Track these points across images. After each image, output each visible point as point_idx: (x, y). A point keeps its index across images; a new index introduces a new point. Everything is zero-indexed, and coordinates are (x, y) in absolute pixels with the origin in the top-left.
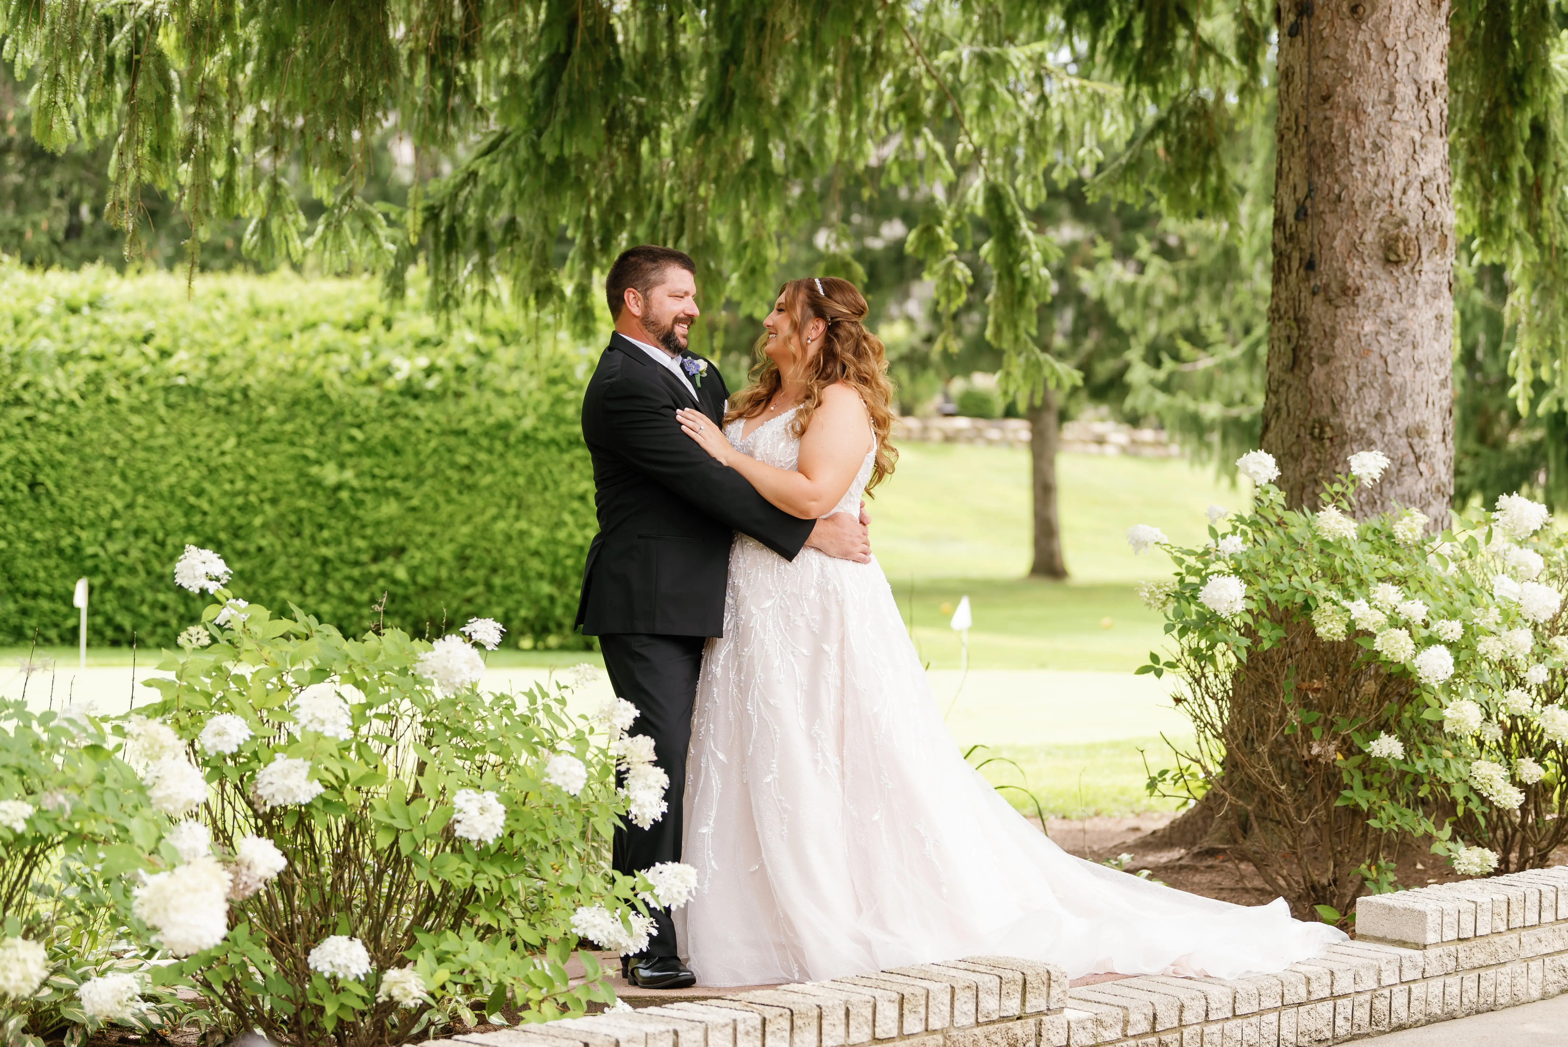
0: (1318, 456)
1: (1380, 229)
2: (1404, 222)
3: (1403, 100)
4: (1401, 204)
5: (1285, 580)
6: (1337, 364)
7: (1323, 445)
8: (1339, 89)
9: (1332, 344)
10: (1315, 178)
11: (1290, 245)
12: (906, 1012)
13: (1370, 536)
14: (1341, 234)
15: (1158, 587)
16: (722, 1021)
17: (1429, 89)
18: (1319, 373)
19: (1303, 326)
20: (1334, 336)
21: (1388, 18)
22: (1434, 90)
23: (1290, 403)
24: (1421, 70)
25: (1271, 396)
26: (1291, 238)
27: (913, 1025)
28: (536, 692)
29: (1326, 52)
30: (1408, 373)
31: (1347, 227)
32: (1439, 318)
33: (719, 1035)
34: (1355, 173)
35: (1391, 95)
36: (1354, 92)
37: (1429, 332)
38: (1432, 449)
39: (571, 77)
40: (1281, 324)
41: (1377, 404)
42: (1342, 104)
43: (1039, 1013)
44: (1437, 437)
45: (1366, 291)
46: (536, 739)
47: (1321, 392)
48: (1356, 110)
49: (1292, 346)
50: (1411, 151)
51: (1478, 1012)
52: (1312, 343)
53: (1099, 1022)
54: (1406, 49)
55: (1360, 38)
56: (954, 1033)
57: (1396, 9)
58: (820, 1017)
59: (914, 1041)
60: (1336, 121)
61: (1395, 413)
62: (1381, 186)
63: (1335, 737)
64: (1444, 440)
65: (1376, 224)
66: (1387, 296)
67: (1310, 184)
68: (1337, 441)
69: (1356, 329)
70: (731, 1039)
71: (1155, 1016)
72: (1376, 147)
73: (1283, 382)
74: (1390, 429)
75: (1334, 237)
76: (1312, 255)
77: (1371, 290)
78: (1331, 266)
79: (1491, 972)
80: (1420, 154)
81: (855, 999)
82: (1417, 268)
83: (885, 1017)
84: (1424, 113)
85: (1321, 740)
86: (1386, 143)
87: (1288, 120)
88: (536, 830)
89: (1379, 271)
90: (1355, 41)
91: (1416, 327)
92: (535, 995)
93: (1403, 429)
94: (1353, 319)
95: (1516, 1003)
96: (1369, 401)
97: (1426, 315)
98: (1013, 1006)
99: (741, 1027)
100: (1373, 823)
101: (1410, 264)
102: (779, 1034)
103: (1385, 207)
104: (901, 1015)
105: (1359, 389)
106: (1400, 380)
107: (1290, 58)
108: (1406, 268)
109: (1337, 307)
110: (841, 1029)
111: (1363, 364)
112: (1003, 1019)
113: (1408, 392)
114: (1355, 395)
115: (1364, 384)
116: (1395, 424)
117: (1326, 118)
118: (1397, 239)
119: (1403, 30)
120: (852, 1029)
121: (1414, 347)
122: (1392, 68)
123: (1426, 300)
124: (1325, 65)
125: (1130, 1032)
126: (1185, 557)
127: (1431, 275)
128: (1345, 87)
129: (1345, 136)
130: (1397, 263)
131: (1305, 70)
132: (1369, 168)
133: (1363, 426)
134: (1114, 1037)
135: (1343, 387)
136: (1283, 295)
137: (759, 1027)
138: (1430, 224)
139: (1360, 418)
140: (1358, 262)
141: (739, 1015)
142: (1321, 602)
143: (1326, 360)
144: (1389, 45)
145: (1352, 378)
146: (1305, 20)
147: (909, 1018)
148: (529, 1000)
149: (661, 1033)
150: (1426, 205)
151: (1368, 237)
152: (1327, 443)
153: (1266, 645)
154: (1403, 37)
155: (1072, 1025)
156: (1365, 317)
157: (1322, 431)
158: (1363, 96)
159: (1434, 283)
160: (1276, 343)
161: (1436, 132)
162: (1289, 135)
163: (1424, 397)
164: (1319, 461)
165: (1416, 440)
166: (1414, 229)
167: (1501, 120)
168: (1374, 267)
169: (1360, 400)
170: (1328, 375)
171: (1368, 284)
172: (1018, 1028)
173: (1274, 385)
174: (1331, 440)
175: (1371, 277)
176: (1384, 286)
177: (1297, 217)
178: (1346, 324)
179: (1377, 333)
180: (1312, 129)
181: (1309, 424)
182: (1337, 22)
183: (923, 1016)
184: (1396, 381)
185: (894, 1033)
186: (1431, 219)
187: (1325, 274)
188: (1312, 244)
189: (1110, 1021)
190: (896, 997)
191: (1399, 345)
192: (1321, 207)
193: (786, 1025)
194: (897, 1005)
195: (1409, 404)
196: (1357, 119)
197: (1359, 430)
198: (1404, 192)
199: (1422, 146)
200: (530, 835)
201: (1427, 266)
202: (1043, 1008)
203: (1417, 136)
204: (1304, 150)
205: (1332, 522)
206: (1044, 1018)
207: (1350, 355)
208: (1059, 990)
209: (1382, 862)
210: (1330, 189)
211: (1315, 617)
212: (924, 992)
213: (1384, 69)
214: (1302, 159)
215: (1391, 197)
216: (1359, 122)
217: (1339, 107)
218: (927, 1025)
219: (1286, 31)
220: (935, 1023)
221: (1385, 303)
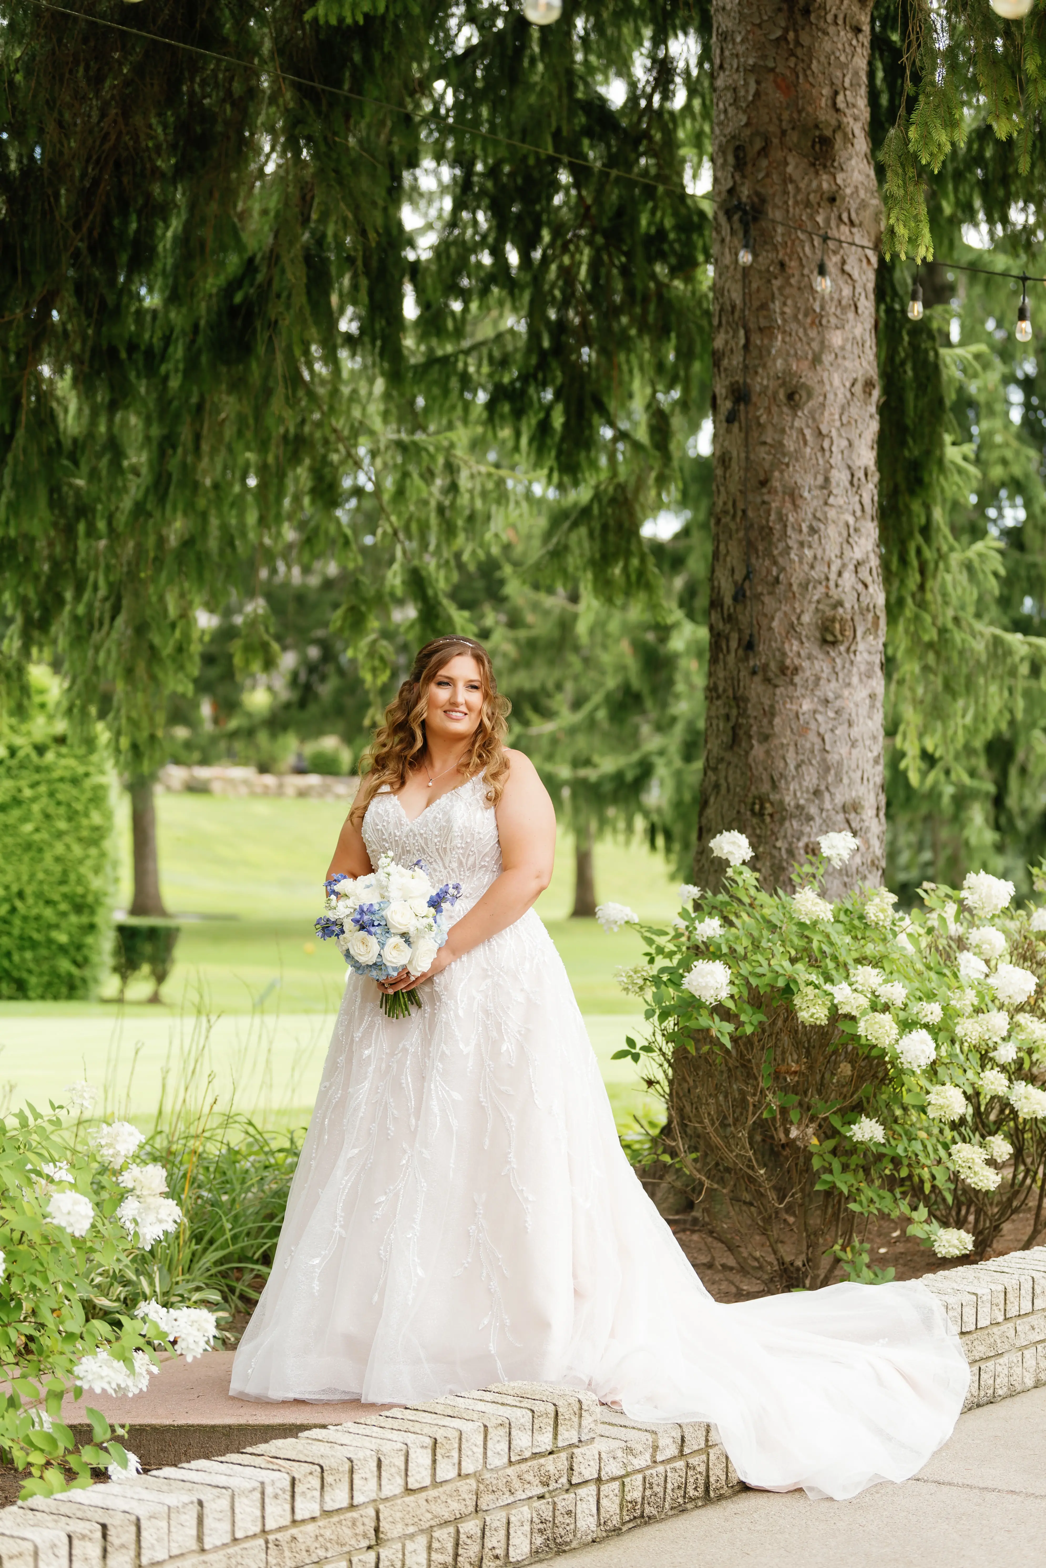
0: (758, 831)
1: (817, 610)
2: (840, 603)
3: (838, 485)
4: (837, 586)
5: (765, 963)
6: (776, 742)
7: (763, 821)
8: (777, 474)
9: (771, 723)
10: (753, 560)
11: (728, 626)
12: (439, 1457)
13: (842, 917)
14: (779, 615)
15: (636, 972)
16: (248, 1485)
17: (861, 474)
18: (758, 751)
19: (742, 705)
20: (773, 715)
21: (823, 405)
22: (866, 475)
23: (730, 780)
24: (855, 457)
25: (710, 773)
26: (730, 619)
27: (446, 1471)
28: (28, 1113)
29: (763, 439)
30: (844, 750)
31: (785, 608)
32: (873, 696)
33: (245, 1501)
34: (793, 556)
35: (827, 480)
36: (791, 477)
37: (863, 710)
38: (867, 824)
39: (15, 458)
40: (719, 703)
41: (815, 781)
42: (780, 489)
43: (571, 1446)
44: (871, 812)
45: (804, 671)
46: (29, 1167)
47: (761, 769)
48: (793, 495)
49: (731, 724)
50: (845, 534)
51: (979, 1406)
52: (752, 721)
53: (629, 1450)
54: (840, 435)
55: (797, 424)
56: (487, 1475)
57: (830, 396)
58: (352, 1471)
59: (447, 1488)
60: (773, 505)
61: (832, 790)
62: (817, 568)
63: (812, 1119)
64: (877, 815)
65: (814, 606)
66: (824, 675)
67: (748, 565)
68: (777, 817)
69: (794, 707)
70: (259, 1505)
71: (683, 1438)
72: (813, 530)
73: (722, 759)
74: (828, 805)
75: (773, 618)
76: (751, 636)
77: (808, 669)
78: (770, 646)
79: (990, 1364)
80: (855, 538)
81: (387, 1447)
82: (853, 648)
83: (418, 1466)
84: (857, 498)
85: (800, 1123)
86: (822, 526)
87: (725, 503)
88: (34, 1273)
89: (816, 651)
90: (792, 427)
91: (852, 705)
92: (37, 1459)
93: (840, 805)
94: (791, 698)
95: (1013, 1394)
96: (807, 778)
97: (861, 694)
98: (545, 1441)
99: (269, 1491)
100: (852, 1206)
101: (846, 644)
102: (309, 1494)
103: (821, 589)
104: (434, 1461)
105: (798, 766)
106: (836, 757)
107: (726, 444)
108: (842, 648)
109: (776, 686)
110: (374, 1482)
111: (801, 741)
112: (535, 1455)
113: (845, 768)
114: (794, 772)
115: (803, 761)
116: (832, 800)
117: (764, 502)
118: (833, 620)
119: (837, 417)
120: (383, 1482)
121: (850, 725)
122: (827, 454)
123: (861, 680)
124: (762, 452)
125: (659, 1458)
126: (654, 937)
127: (866, 655)
128: (782, 472)
129: (782, 519)
130: (834, 643)
131: (743, 455)
132: (806, 551)
133: (802, 802)
134: (644, 1464)
135: (782, 765)
136: (721, 674)
137: (289, 1488)
138: (864, 605)
139: (799, 794)
140: (796, 643)
141: (267, 1476)
142: (802, 986)
143: (765, 738)
144: (824, 431)
145: (791, 756)
146: (742, 407)
147: (441, 1464)
148: (30, 1464)
149: (185, 1505)
150: (860, 587)
151: (806, 618)
152: (768, 819)
153: (749, 1030)
154: (838, 424)
155: (603, 1455)
156: (803, 696)
157: (762, 807)
158: (799, 481)
159: (868, 663)
160: (715, 722)
161: (869, 517)
162: (726, 520)
163: (859, 774)
164: (759, 837)
165: (852, 816)
166: (849, 610)
167: (901, 506)
168: (811, 647)
169: (799, 776)
170: (768, 752)
171: (806, 664)
172: (550, 1465)
173: (712, 763)
174: (771, 815)
175: (810, 657)
176: (822, 666)
177: (735, 599)
178: (784, 703)
179: (815, 712)
180: (750, 514)
181: (750, 800)
182: (774, 409)
183: (456, 1461)
184: (833, 758)
185: (427, 1482)
186: (865, 600)
187: (763, 654)
188: (751, 625)
189: (639, 1447)
190: (429, 1442)
191: (835, 723)
192: (759, 589)
193: (317, 1483)
194: (429, 1451)
195: (846, 781)
196: (794, 503)
197: (798, 806)
198: (840, 574)
199: (856, 530)
200: (30, 1279)
201: (861, 646)
202: (575, 1440)
203: (851, 520)
204: (741, 534)
205: (809, 904)
206: (576, 1450)
207: (788, 732)
208: (591, 1419)
209: (856, 1243)
210: (769, 571)
211: (797, 1001)
212: (457, 1434)
213: (819, 454)
214: (740, 541)
215: (827, 579)
216: (796, 507)
217: (776, 492)
218: (460, 1469)
219: (722, 417)
220: (469, 1467)
221: (822, 682)
